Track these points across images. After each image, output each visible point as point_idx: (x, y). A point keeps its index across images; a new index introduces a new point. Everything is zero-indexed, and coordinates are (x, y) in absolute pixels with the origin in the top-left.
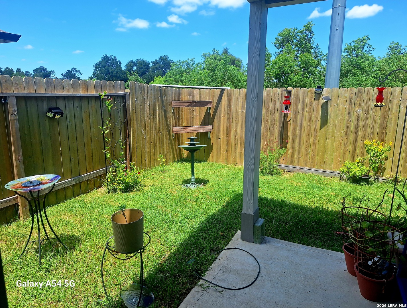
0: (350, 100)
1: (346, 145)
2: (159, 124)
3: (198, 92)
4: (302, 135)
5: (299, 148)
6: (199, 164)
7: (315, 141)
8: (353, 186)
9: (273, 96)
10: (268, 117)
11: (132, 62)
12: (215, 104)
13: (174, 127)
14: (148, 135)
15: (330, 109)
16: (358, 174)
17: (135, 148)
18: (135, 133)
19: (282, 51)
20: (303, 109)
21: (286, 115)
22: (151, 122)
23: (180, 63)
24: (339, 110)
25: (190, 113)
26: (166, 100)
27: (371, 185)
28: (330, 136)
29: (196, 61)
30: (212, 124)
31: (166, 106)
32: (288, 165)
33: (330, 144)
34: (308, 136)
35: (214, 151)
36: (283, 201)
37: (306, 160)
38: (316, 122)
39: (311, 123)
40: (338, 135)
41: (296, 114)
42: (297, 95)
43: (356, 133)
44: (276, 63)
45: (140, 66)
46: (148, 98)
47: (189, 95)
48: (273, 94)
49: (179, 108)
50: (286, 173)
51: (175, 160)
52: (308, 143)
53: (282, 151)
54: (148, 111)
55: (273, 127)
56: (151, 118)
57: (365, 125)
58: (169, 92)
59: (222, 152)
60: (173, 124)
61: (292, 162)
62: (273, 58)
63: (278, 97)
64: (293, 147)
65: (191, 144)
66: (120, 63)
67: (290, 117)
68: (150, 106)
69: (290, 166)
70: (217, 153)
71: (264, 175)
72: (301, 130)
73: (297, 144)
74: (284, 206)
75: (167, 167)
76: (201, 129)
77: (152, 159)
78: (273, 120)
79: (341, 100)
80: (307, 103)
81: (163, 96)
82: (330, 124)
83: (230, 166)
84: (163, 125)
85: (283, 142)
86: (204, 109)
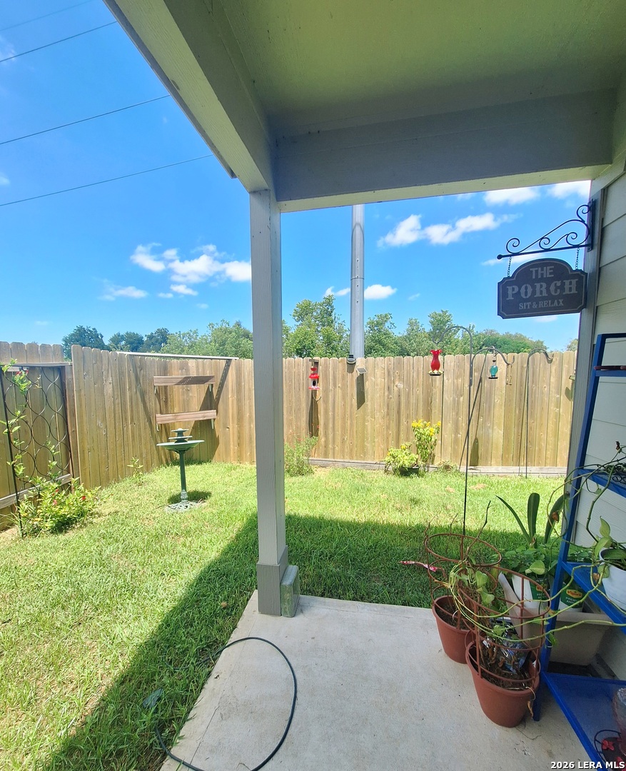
0: (389, 372)
1: (388, 428)
2: (132, 411)
3: (194, 364)
4: (336, 418)
5: (334, 435)
6: (199, 466)
7: (352, 425)
8: (401, 479)
9: (296, 368)
10: (292, 396)
11: (119, 336)
12: (219, 381)
13: (158, 415)
14: (111, 429)
15: (367, 385)
16: (407, 464)
17: (86, 451)
18: (85, 428)
19: (302, 324)
20: (335, 385)
21: (314, 392)
22: (117, 409)
23: (180, 335)
24: (377, 385)
25: (183, 394)
26: (143, 375)
27: (423, 476)
28: (369, 418)
29: (200, 334)
30: (217, 409)
31: (143, 384)
32: (321, 459)
33: (369, 428)
34: (344, 418)
35: (221, 447)
36: (322, 519)
37: (343, 451)
38: (352, 400)
39: (345, 402)
40: (378, 415)
41: (326, 391)
42: (326, 367)
43: (399, 412)
44: (296, 337)
45: (129, 340)
46: (110, 371)
47: (182, 369)
48: (296, 365)
49: (166, 387)
50: (319, 469)
51: (162, 463)
52: (344, 428)
53: (313, 440)
54: (110, 391)
55: (299, 409)
56: (117, 402)
57: (408, 402)
58: (148, 363)
59: (233, 447)
60: (156, 411)
61: (326, 455)
62: (292, 332)
63: (303, 369)
64: (326, 435)
65: (179, 441)
66: (102, 337)
67: (320, 395)
68: (114, 384)
69: (324, 459)
70: (226, 448)
71: (291, 476)
72: (334, 411)
73: (330, 431)
74: (323, 525)
75: (147, 477)
76: (200, 415)
77: (119, 466)
78: (299, 400)
79: (378, 372)
80: (339, 376)
81: (138, 370)
82: (368, 402)
83: (245, 466)
84: (138, 412)
85: (313, 428)
86: (204, 387)
